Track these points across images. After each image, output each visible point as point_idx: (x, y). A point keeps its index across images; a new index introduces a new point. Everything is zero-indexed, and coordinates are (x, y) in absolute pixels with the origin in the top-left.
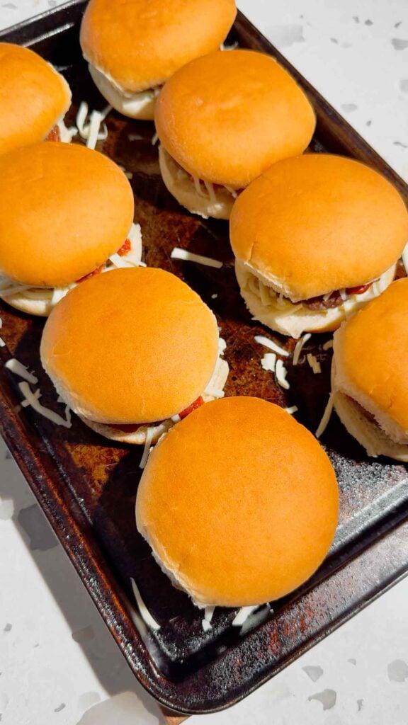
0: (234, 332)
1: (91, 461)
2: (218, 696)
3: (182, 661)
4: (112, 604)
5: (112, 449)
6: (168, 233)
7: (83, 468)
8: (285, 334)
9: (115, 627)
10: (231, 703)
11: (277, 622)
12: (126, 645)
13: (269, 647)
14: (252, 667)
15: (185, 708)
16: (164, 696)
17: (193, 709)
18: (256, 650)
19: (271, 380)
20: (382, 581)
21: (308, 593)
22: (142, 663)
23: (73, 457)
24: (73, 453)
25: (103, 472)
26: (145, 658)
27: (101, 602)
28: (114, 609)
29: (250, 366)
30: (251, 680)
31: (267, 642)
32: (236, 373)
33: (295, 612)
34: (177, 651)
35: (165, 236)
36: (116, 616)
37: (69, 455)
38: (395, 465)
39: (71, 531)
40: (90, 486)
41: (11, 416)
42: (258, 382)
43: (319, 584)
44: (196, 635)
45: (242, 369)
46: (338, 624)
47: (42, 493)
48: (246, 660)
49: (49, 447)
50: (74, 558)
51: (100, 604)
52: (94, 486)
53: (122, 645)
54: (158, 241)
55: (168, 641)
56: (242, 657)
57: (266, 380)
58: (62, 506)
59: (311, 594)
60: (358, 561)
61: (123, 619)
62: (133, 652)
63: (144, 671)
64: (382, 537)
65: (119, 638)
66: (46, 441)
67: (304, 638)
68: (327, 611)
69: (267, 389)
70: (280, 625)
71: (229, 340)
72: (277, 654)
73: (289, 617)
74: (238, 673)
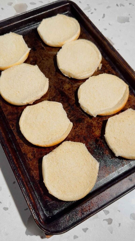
0: (76, 114)
1: (27, 151)
2: (60, 229)
3: (50, 217)
4: (29, 197)
5: (34, 148)
6: (58, 82)
7: (24, 153)
8: (92, 116)
9: (29, 204)
10: (64, 232)
12: (32, 210)
13: (78, 215)
14: (72, 220)
15: (49, 232)
16: (43, 228)
18: (74, 215)
19: (86, 130)
20: (116, 196)
21: (92, 198)
22: (37, 216)
23: (22, 149)
24: (22, 148)
25: (30, 155)
26: (38, 215)
27: (26, 196)
28: (30, 198)
29: (80, 125)
30: (71, 225)
31: (77, 213)
33: (87, 203)
34: (49, 214)
35: (57, 83)
36: (30, 201)
37: (20, 149)
38: (124, 160)
39: (18, 172)
40: (26, 159)
41: (3, 135)
42: (82, 130)
43: (96, 196)
44: (55, 209)
45: (77, 126)
46: (101, 209)
47: (10, 160)
49: (14, 146)
50: (18, 181)
51: (25, 196)
52: (27, 159)
53: (31, 210)
54: (54, 84)
55: (46, 210)
56: (69, 217)
58: (16, 164)
59: (93, 199)
60: (109, 189)
61: (32, 202)
62: (35, 212)
63: (37, 219)
64: (118, 182)
65: (30, 208)
66: (14, 144)
67: (90, 213)
68: (98, 205)
69: (85, 133)
70: (82, 208)
71: (74, 117)
72: (80, 217)
73: (85, 205)
74: (67, 222)
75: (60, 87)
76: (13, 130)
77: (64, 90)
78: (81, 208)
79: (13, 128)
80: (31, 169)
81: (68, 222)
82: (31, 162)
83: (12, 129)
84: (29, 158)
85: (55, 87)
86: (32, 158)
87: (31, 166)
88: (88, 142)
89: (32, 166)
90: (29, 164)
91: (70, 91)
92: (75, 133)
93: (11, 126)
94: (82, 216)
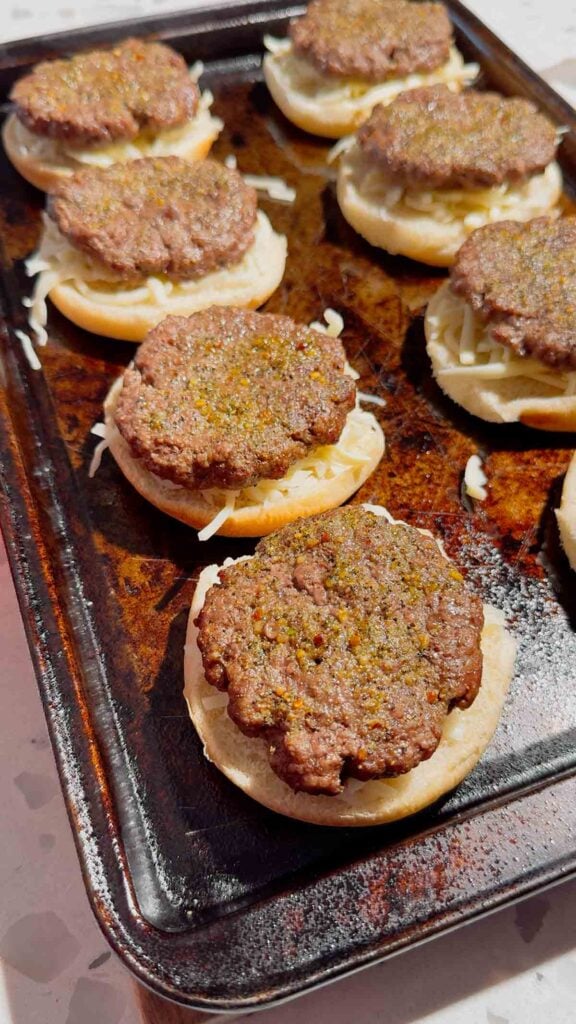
2: (241, 980)
3: (190, 912)
4: (85, 760)
6: (329, 270)
7: (106, 556)
9: (79, 802)
11: (389, 862)
12: (89, 838)
13: (364, 907)
14: (322, 937)
17: (185, 990)
18: (337, 906)
19: (453, 487)
23: (95, 536)
25: (136, 568)
27: (68, 754)
28: (86, 769)
29: (422, 461)
30: (314, 963)
31: (361, 897)
32: (398, 468)
33: (428, 850)
34: (186, 894)
35: (323, 273)
36: (87, 783)
37: (90, 536)
39: (52, 626)
40: (109, 584)
41: (13, 445)
42: (431, 486)
45: (408, 463)
47: (22, 560)
48: (312, 921)
50: (42, 669)
51: (63, 756)
52: (116, 586)
55: (173, 871)
56: (306, 914)
57: (445, 487)
58: (50, 585)
59: (465, 825)
61: (96, 792)
62: (100, 855)
63: (108, 896)
65: (79, 822)
66: (58, 508)
67: (438, 905)
68: (494, 865)
69: (445, 500)
70: (394, 870)
71: (394, 421)
72: (376, 924)
73: (414, 857)
74: (292, 943)
75: (341, 291)
76: (72, 442)
77: (355, 303)
78: (391, 872)
79: (69, 432)
80: (127, 634)
81: (296, 941)
82: (134, 601)
83: (67, 437)
84: (127, 581)
85: (314, 289)
86: (143, 585)
87: (129, 618)
88: (460, 544)
89: (134, 623)
90: (120, 609)
91: (388, 309)
92: (393, 496)
93: (62, 425)
94: (386, 919)
